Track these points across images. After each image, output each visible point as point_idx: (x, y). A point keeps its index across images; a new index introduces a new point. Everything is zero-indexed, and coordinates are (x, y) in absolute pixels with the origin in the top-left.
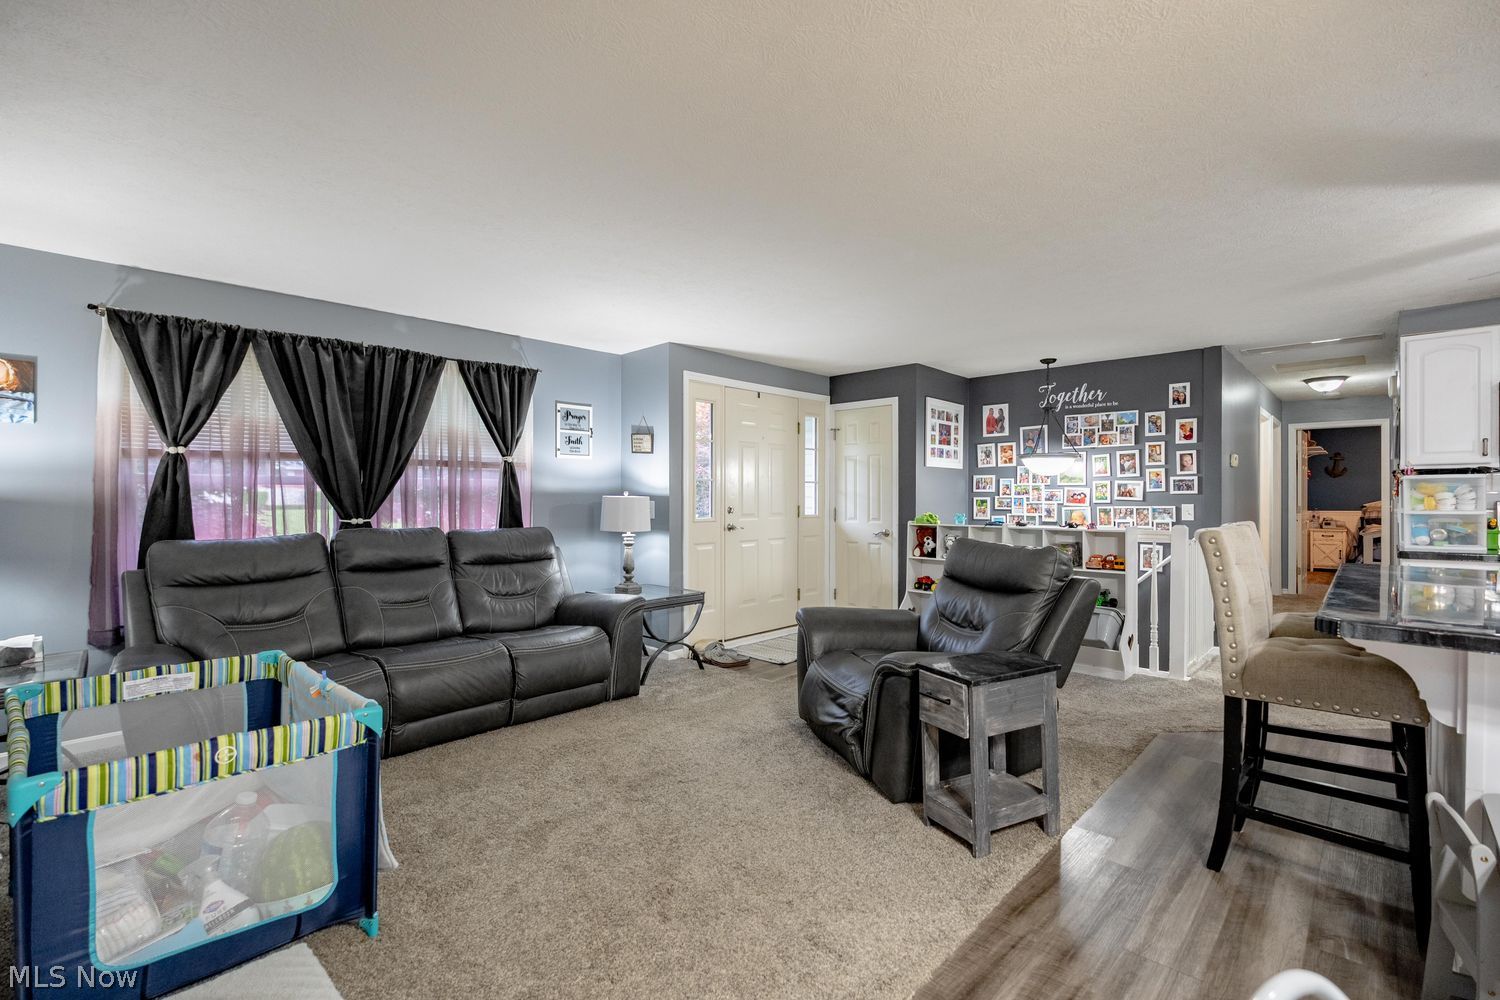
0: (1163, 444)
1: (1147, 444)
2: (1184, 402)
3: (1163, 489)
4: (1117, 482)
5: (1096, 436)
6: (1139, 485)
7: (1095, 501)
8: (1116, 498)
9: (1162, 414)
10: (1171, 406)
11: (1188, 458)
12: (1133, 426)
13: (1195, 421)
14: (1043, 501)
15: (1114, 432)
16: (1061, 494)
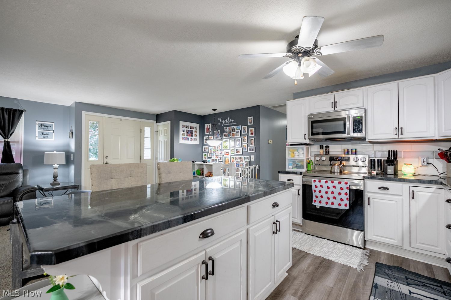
0: (246, 136)
1: (243, 136)
2: (251, 123)
3: (247, 151)
4: (236, 148)
5: (231, 134)
6: (241, 149)
7: (231, 155)
8: (236, 153)
9: (246, 127)
10: (248, 124)
11: (252, 141)
12: (239, 130)
13: (254, 129)
14: (219, 154)
15: (235, 132)
16: (223, 152)
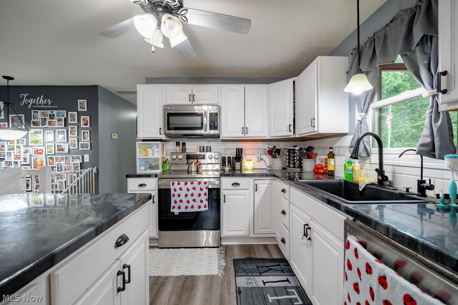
0: (76, 127)
1: (70, 127)
2: (84, 109)
3: (77, 147)
4: (57, 145)
5: (47, 122)
6: (66, 145)
7: (47, 153)
9: (76, 113)
10: (79, 110)
11: (86, 134)
12: (63, 118)
13: (88, 117)
15: (55, 120)
16: (31, 151)
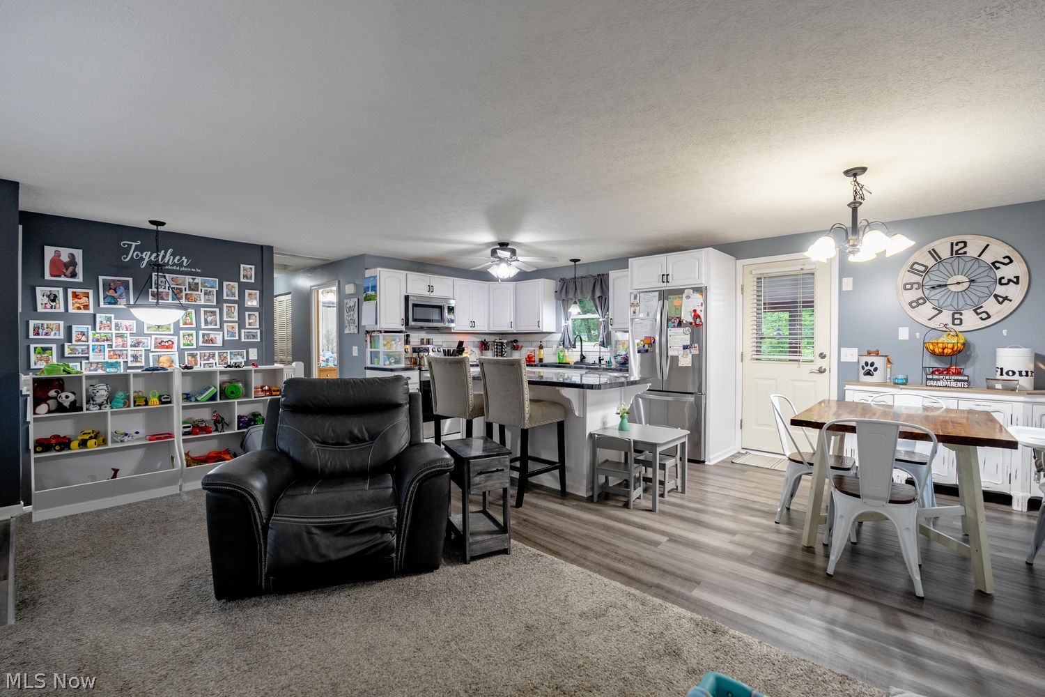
0: (236, 306)
2: (251, 279)
3: (237, 338)
6: (219, 334)
7: (182, 347)
8: (201, 344)
9: (236, 285)
10: (242, 280)
11: (253, 317)
12: (215, 290)
13: (258, 292)
14: (129, 348)
15: (199, 293)
16: (150, 343)
